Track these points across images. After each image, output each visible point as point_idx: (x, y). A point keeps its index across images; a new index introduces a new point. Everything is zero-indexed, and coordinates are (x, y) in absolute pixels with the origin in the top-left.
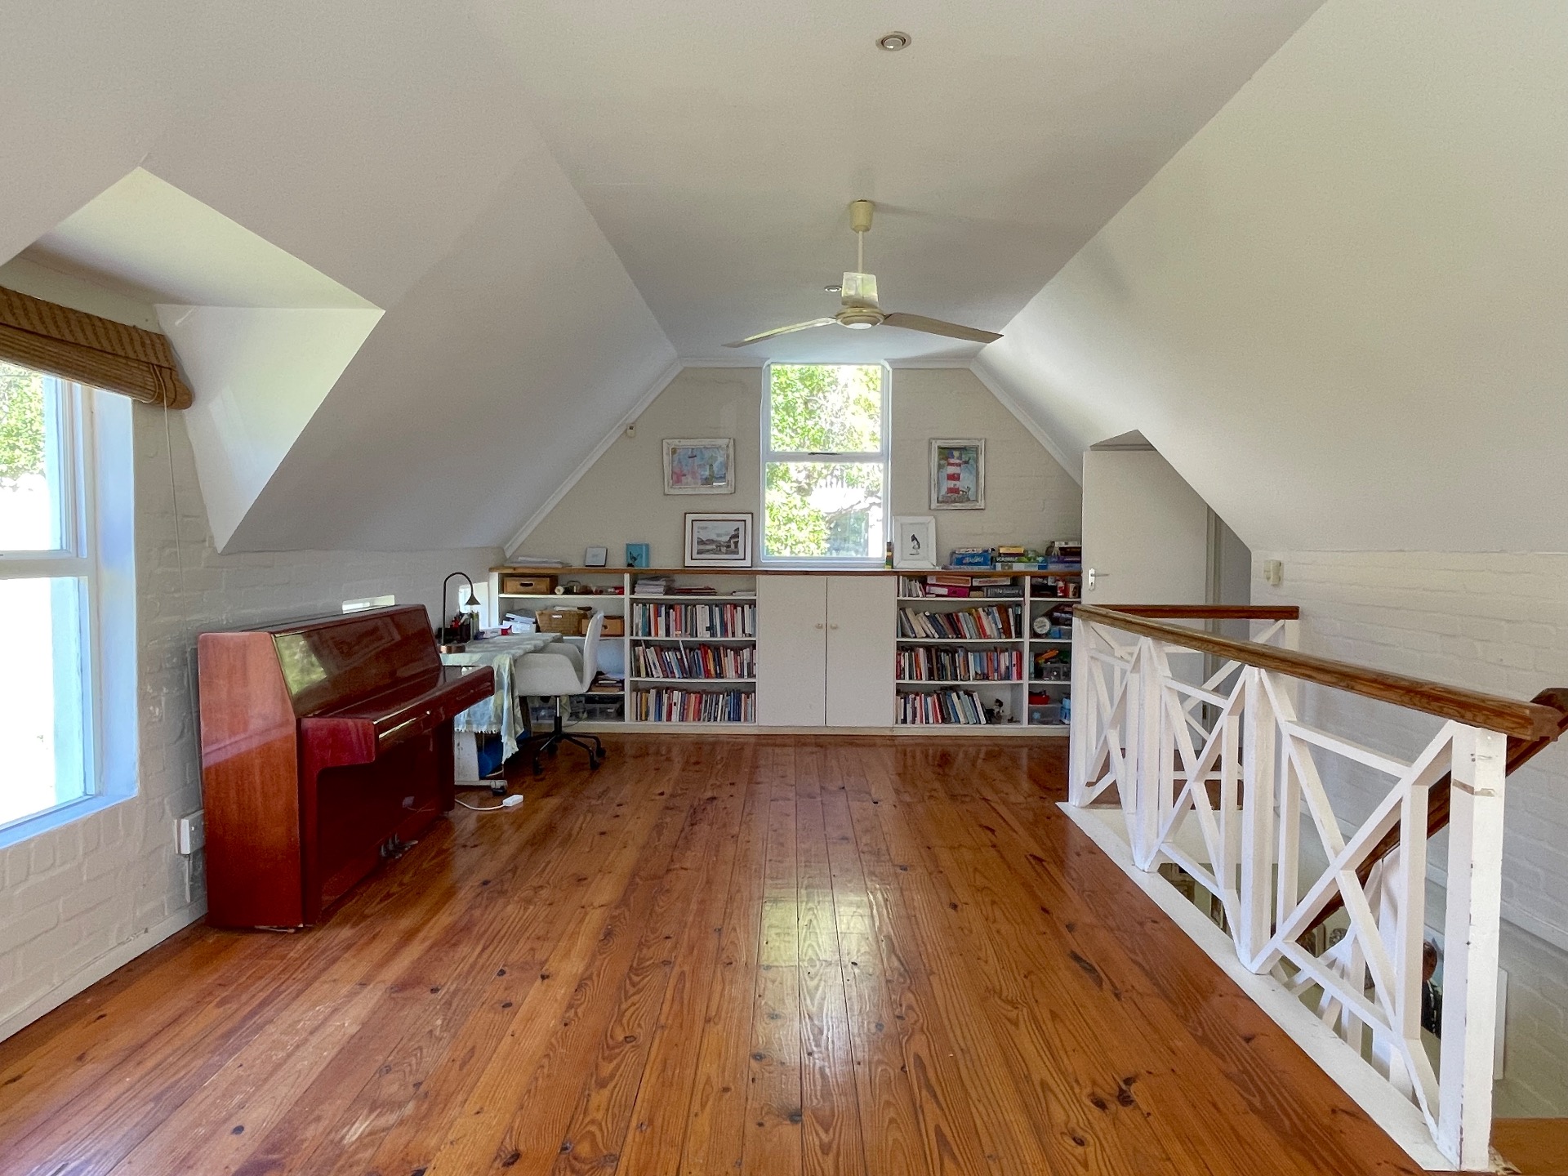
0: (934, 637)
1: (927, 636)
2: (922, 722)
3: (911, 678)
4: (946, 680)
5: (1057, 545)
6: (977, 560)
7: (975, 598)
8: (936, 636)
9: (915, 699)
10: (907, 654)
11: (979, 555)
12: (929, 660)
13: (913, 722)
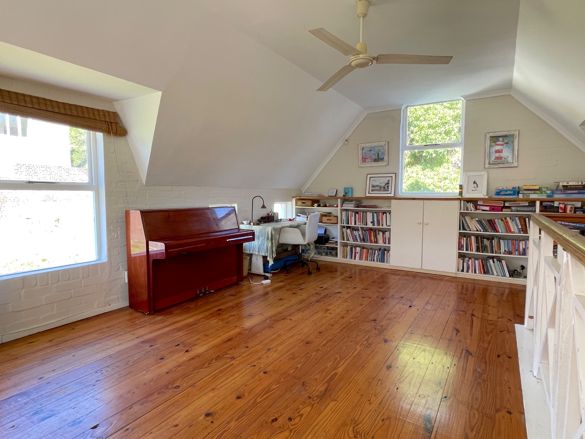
0: (481, 231)
1: (477, 231)
2: (472, 272)
3: (467, 250)
4: (487, 252)
5: (561, 184)
6: (509, 192)
7: (505, 212)
8: (482, 230)
9: (469, 261)
10: (465, 239)
11: (510, 190)
12: (477, 242)
13: (468, 271)
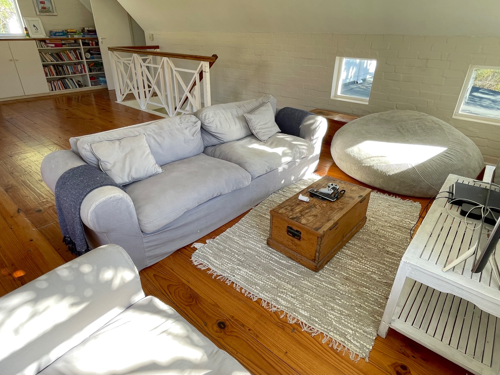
0: (54, 62)
1: (52, 61)
2: (58, 90)
3: (50, 76)
4: (62, 75)
5: (86, 29)
6: (61, 34)
7: (64, 47)
9: (54, 83)
10: (47, 68)
11: (61, 32)
12: (55, 69)
13: (56, 90)
